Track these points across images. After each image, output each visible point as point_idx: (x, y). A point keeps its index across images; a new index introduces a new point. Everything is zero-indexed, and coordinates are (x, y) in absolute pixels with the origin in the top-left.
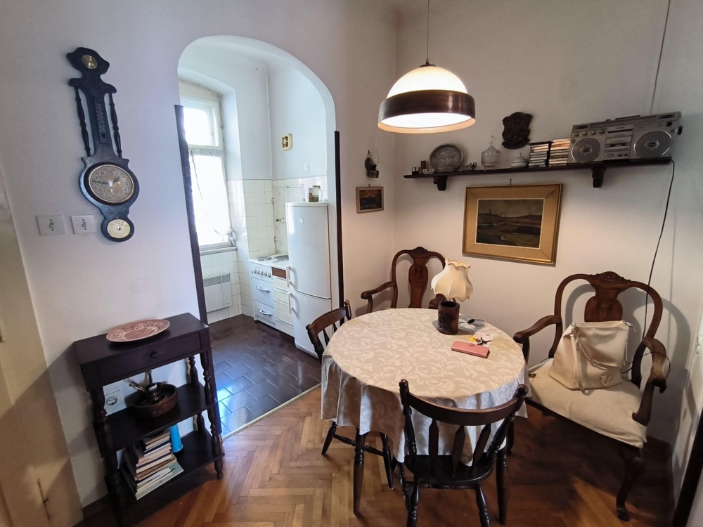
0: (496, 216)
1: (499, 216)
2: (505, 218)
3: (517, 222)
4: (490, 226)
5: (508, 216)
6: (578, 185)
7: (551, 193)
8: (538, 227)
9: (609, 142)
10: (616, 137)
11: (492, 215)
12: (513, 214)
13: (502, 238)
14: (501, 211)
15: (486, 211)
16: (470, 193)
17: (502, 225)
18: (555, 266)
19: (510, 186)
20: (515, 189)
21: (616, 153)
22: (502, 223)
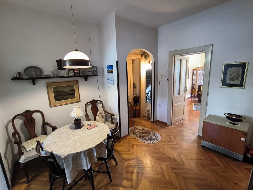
0: (60, 91)
1: (62, 91)
2: (64, 92)
3: (68, 92)
4: (59, 95)
5: (64, 91)
6: (81, 81)
7: (76, 83)
8: (74, 92)
9: (88, 71)
10: (89, 70)
11: (59, 91)
12: (66, 90)
13: (64, 98)
14: (62, 90)
15: (57, 90)
16: (48, 85)
17: (63, 94)
18: (80, 102)
19: (63, 82)
20: (65, 83)
21: (90, 74)
22: (63, 93)
